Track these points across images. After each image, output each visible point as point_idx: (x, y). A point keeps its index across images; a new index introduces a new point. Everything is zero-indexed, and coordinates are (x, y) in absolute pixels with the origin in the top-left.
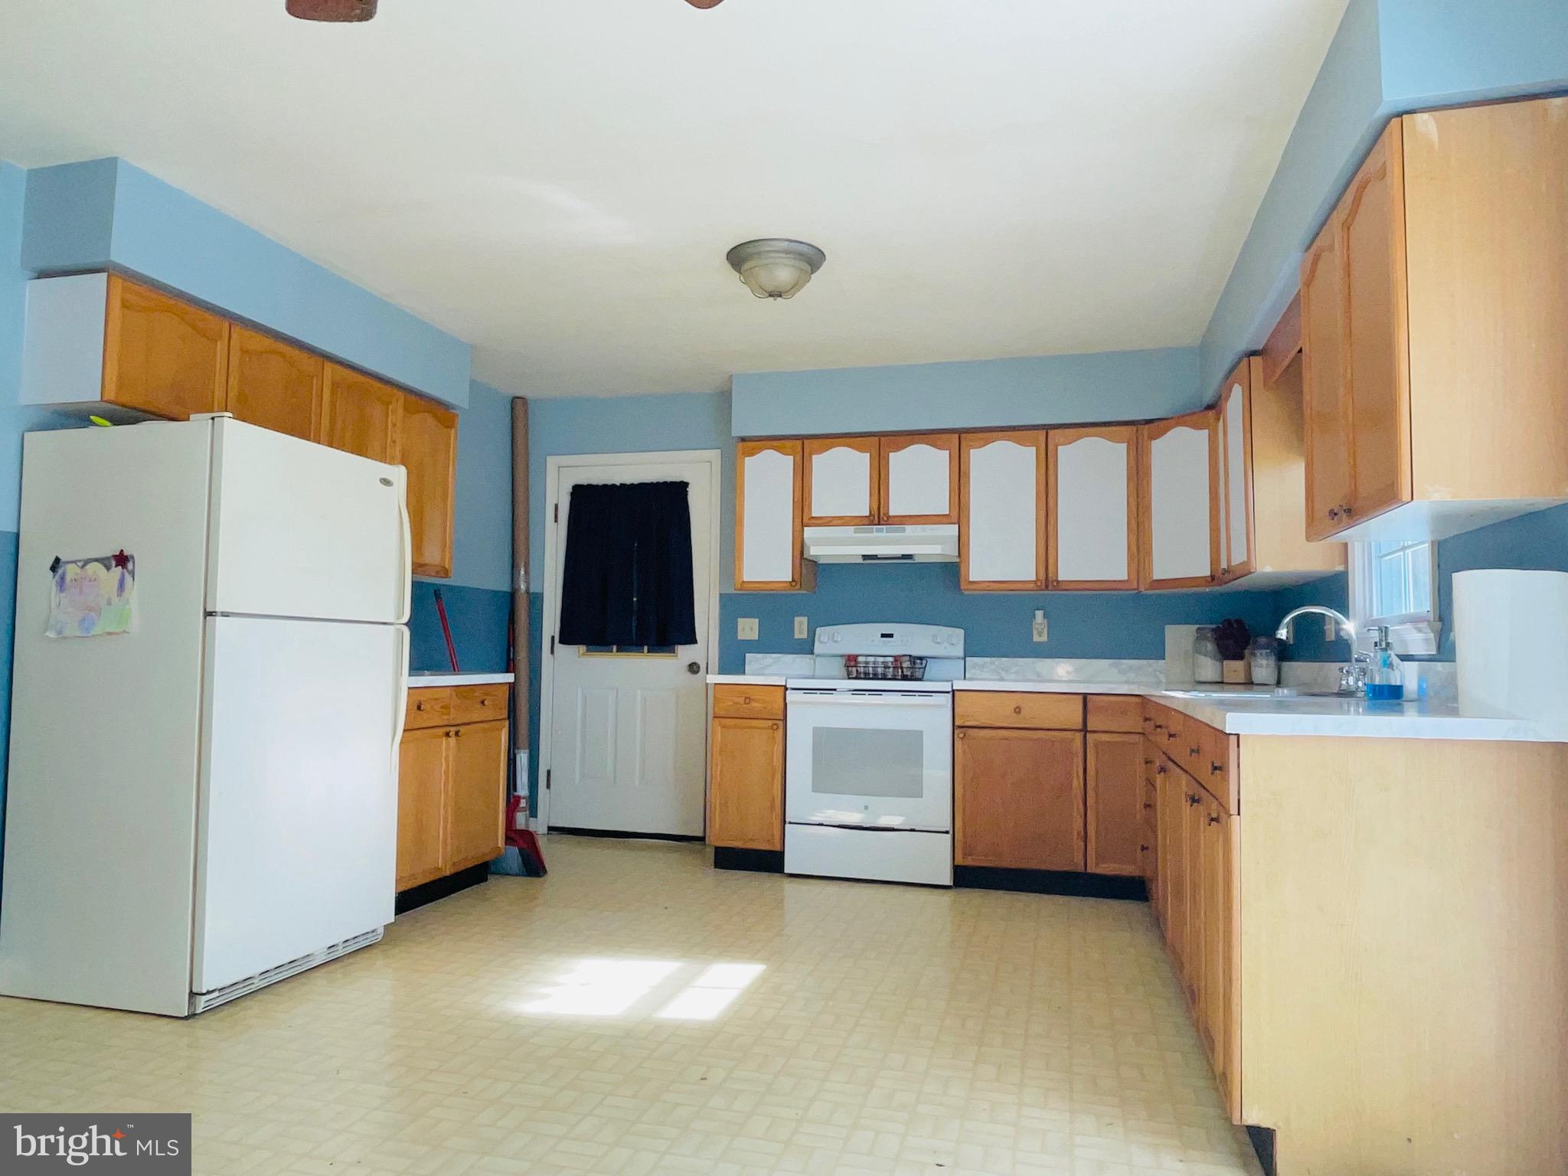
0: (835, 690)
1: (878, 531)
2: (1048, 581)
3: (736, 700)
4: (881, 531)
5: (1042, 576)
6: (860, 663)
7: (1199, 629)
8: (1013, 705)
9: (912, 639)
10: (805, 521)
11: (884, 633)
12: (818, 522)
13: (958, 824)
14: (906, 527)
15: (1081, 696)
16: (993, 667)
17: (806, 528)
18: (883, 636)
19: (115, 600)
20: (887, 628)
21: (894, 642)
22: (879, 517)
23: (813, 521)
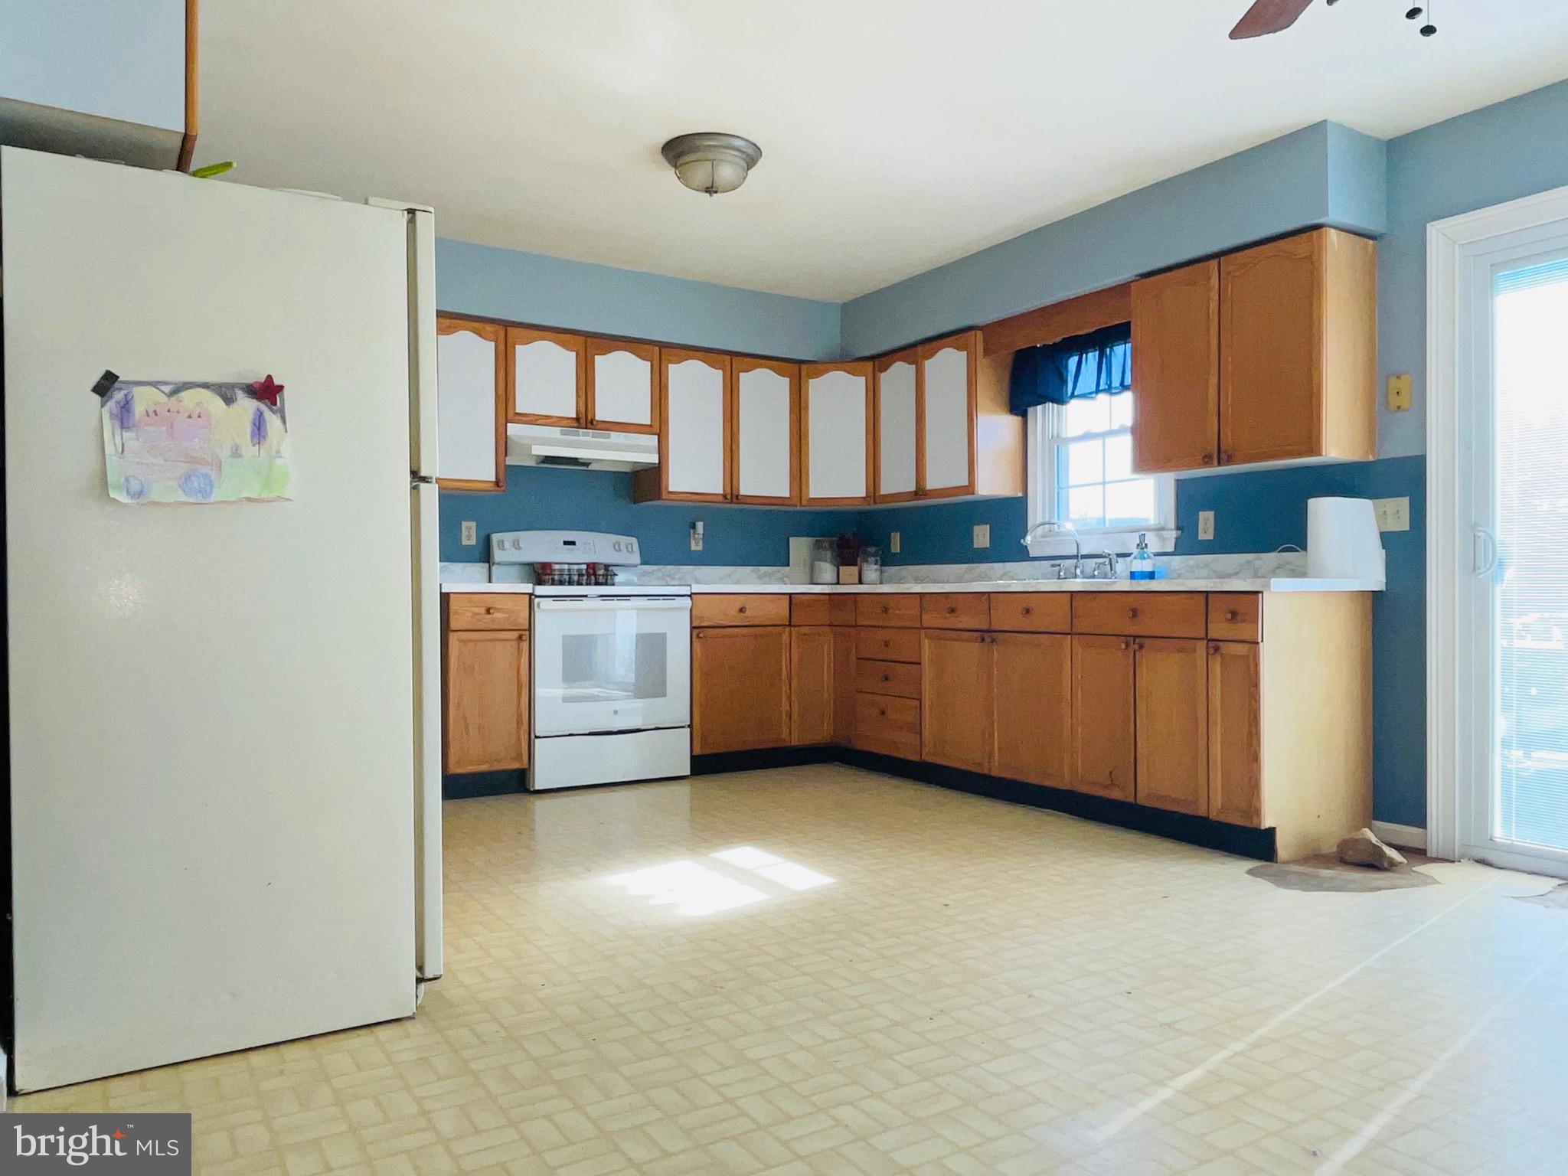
0: (586, 596)
1: (585, 435)
2: (732, 495)
3: (476, 610)
4: (587, 435)
5: (728, 490)
6: (555, 570)
7: (817, 541)
8: (738, 606)
9: (596, 547)
10: (509, 418)
11: (566, 540)
12: (523, 418)
13: (696, 719)
14: (612, 433)
15: (788, 597)
16: (661, 574)
17: (508, 424)
18: (566, 543)
19: (249, 449)
20: (570, 536)
21: (578, 549)
22: (585, 420)
23: (518, 417)
